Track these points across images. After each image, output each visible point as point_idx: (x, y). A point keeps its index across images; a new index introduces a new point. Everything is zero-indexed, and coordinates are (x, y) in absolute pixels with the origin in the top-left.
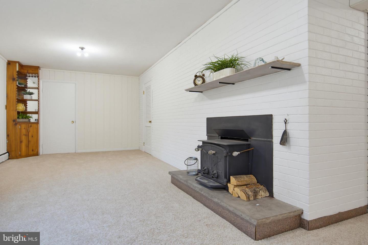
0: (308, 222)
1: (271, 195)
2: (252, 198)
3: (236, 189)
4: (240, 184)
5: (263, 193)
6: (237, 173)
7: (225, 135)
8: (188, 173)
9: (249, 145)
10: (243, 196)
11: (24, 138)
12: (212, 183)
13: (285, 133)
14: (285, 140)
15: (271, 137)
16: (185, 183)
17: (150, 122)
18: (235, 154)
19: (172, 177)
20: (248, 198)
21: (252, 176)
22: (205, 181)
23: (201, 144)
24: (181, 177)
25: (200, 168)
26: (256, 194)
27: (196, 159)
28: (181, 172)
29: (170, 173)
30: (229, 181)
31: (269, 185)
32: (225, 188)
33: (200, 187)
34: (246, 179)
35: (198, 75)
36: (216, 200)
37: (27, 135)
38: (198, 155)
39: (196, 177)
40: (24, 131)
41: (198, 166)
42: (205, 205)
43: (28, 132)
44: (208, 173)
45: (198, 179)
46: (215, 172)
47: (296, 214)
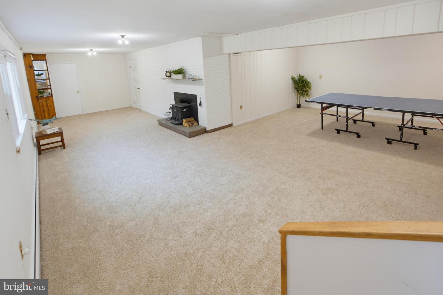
0: (208, 131)
1: (198, 124)
2: (191, 126)
3: (186, 123)
4: (187, 121)
5: (195, 124)
6: (185, 118)
7: (182, 101)
8: (167, 119)
9: (191, 106)
10: (188, 126)
11: (45, 108)
12: (177, 122)
13: (200, 102)
14: (200, 105)
15: (197, 103)
16: (166, 124)
17: (139, 89)
18: (184, 110)
19: (159, 122)
20: (189, 126)
21: (192, 118)
22: (174, 122)
23: (171, 106)
24: (164, 121)
25: (172, 116)
26: (192, 124)
27: (170, 113)
28: (163, 119)
29: (157, 120)
30: (183, 121)
31: (197, 119)
32: (182, 124)
33: (172, 124)
34: (189, 119)
35: (167, 71)
36: (178, 128)
37: (47, 106)
38: (171, 111)
39: (170, 121)
40: (45, 104)
41: (171, 116)
42: (174, 131)
43: (47, 103)
44: (175, 118)
45: (171, 121)
46: (178, 118)
47: (204, 128)
